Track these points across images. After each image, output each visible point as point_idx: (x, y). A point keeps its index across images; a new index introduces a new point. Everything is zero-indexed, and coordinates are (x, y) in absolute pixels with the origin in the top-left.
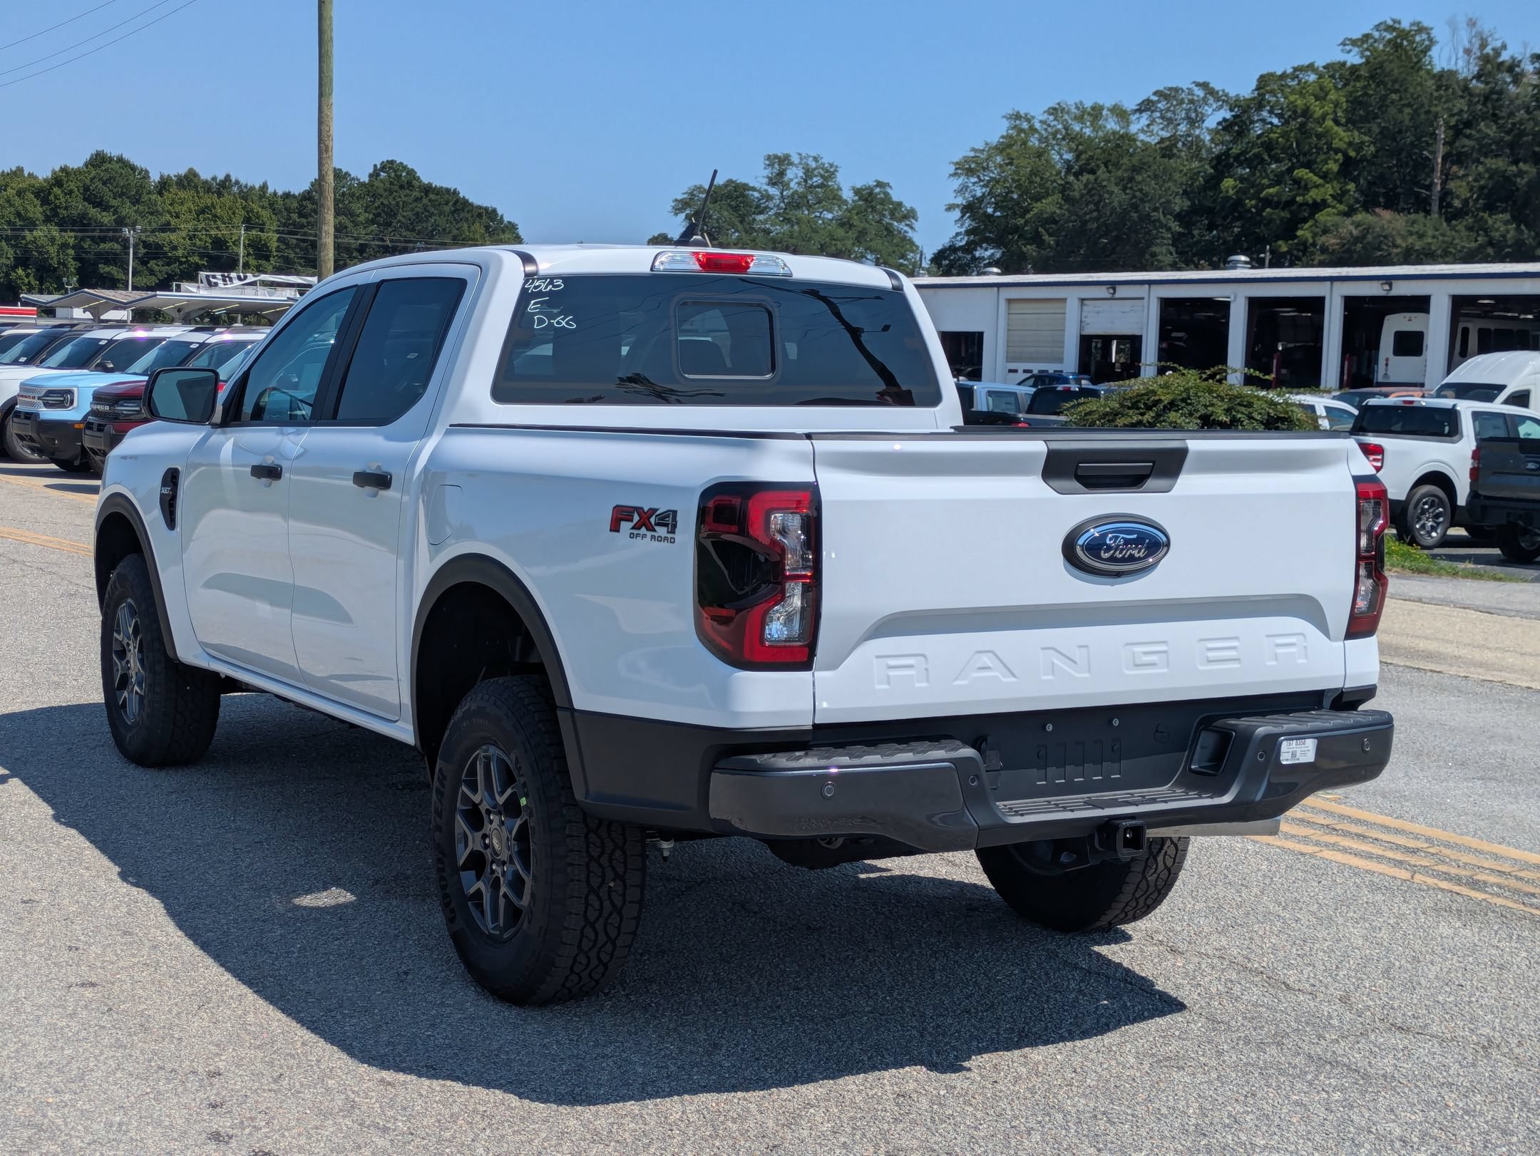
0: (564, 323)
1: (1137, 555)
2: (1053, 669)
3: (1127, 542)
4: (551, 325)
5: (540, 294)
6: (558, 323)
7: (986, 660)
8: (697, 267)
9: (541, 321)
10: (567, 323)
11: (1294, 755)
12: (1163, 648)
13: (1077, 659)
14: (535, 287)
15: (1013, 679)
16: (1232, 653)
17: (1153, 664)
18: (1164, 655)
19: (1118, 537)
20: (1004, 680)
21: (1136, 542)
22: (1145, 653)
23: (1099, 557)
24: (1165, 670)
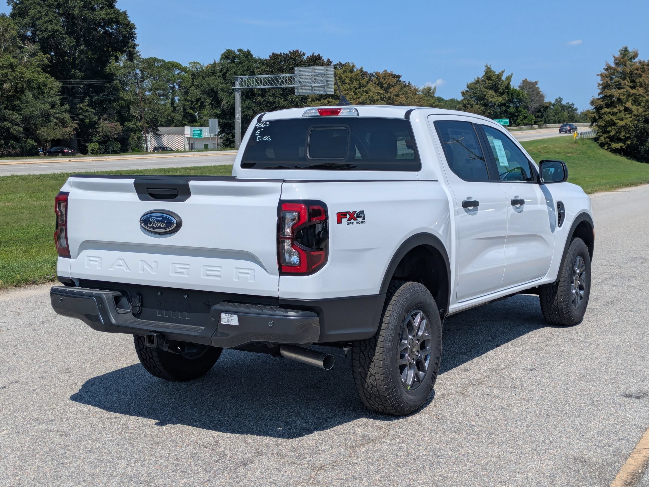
0: (267, 139)
1: (162, 226)
2: (143, 269)
3: (158, 221)
4: (262, 139)
5: (261, 128)
6: (265, 139)
7: (121, 262)
8: (318, 114)
9: (259, 138)
10: (268, 139)
11: (228, 320)
12: (188, 267)
13: (153, 267)
14: (260, 126)
15: (129, 271)
16: (218, 273)
17: (182, 273)
18: (188, 270)
19: (154, 219)
20: (126, 271)
21: (161, 221)
22: (180, 268)
23: (148, 226)
24: (187, 276)
